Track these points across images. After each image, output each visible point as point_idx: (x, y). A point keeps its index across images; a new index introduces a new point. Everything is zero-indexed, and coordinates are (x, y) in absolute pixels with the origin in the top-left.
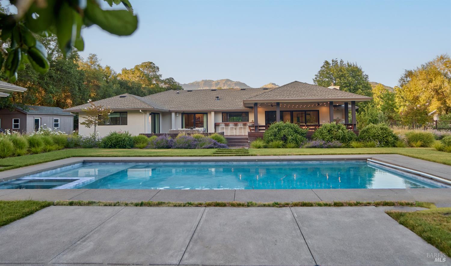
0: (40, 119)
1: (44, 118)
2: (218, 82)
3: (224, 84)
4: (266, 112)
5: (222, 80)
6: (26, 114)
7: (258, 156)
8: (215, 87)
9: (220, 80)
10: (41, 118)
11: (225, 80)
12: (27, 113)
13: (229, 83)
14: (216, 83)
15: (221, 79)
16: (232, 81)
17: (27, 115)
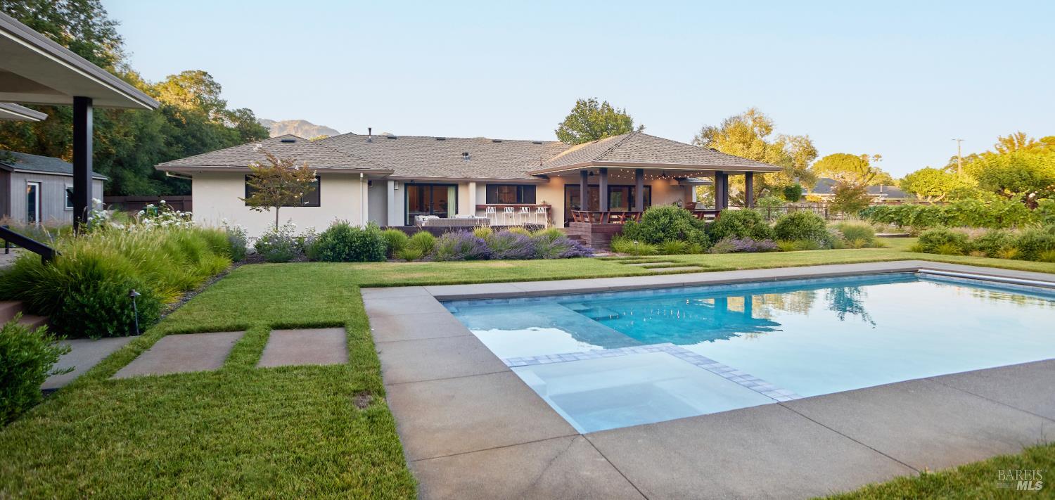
0: (37, 185)
1: (47, 183)
2: (283, 124)
3: (297, 129)
4: (566, 186)
5: (292, 121)
6: (10, 172)
7: (738, 269)
8: (278, 134)
9: (289, 122)
10: (40, 183)
11: (297, 121)
12: (13, 168)
13: (307, 127)
14: (280, 126)
15: (290, 119)
16: (312, 125)
17: (12, 175)
